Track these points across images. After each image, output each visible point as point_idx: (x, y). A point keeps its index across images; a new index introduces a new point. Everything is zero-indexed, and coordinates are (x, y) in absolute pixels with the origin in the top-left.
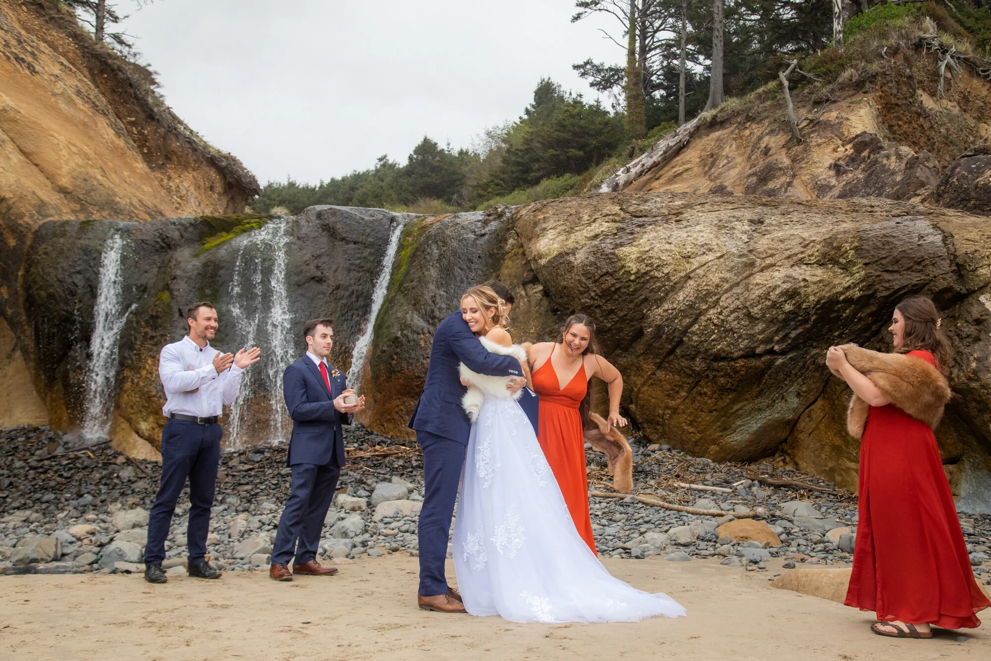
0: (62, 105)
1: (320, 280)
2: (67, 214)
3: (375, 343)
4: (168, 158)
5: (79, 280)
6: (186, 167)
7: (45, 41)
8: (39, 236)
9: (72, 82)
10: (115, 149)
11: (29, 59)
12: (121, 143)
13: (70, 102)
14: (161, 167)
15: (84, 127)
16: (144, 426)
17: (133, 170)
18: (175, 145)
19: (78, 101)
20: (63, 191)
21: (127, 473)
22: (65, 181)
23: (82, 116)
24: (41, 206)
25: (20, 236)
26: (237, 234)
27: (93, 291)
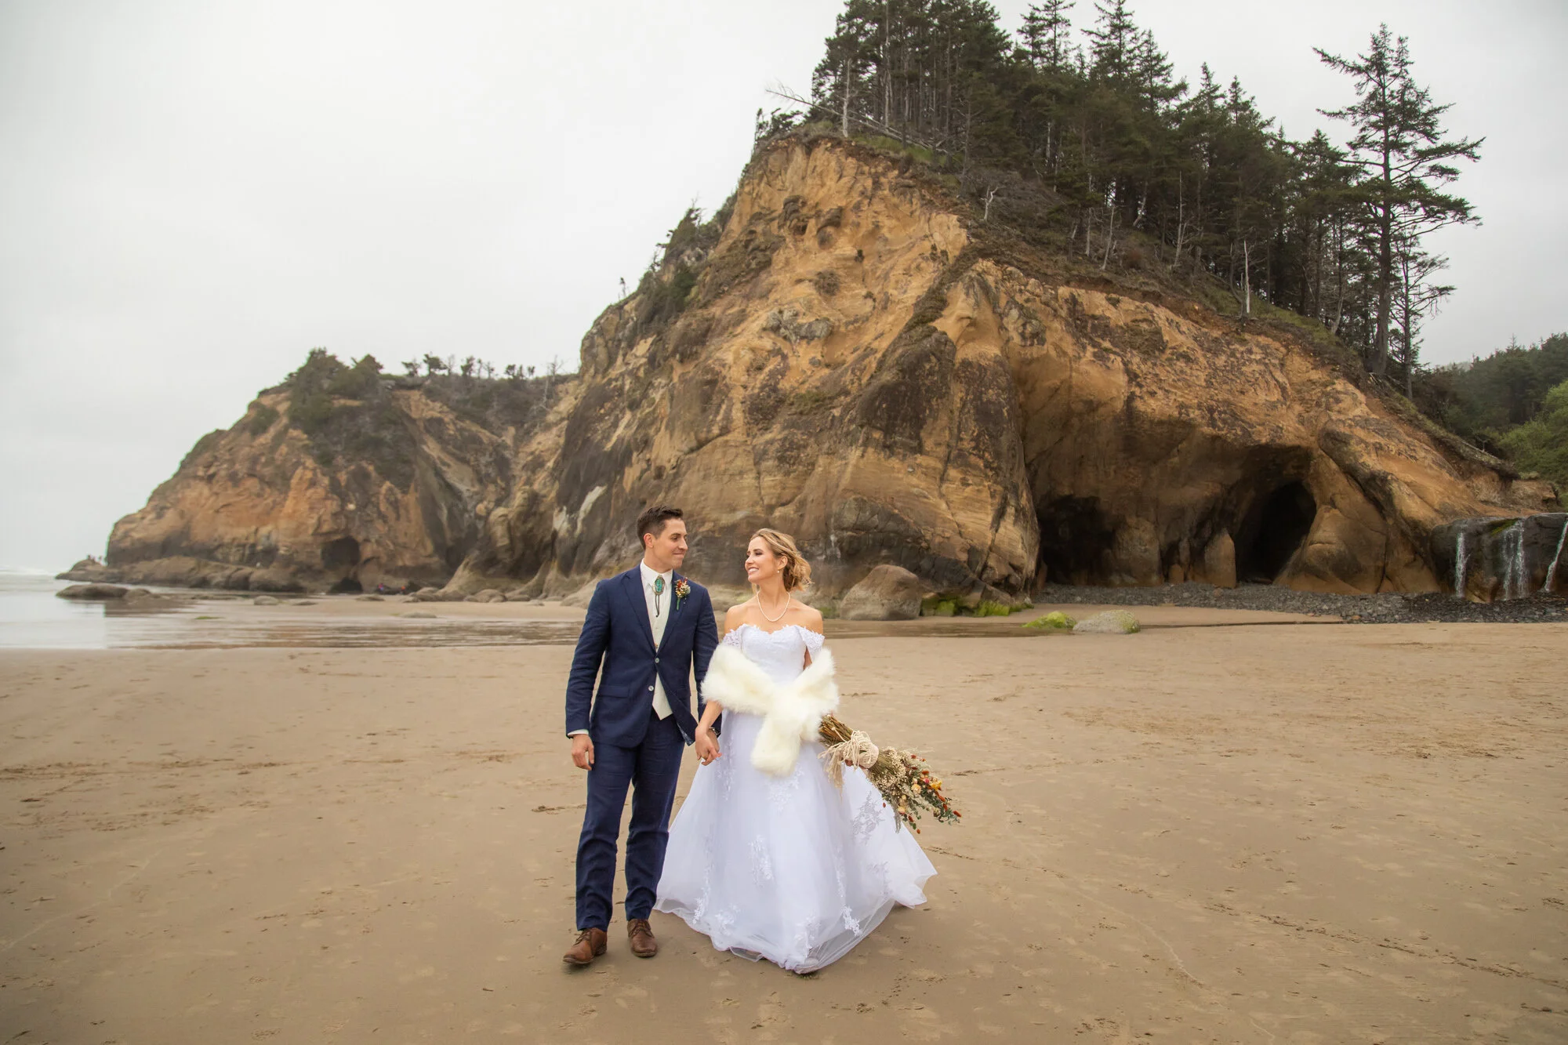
0: (1429, 471)
1: (1536, 543)
2: (1441, 522)
3: (1557, 565)
4: (1471, 473)
5: (1450, 548)
6: (1479, 474)
7: (1416, 439)
8: (1435, 532)
9: (1430, 456)
10: (1450, 482)
11: (1414, 454)
12: (1452, 479)
13: (1431, 467)
14: (1468, 478)
15: (1438, 478)
16: (1477, 593)
17: (1458, 490)
18: (1474, 466)
19: (1434, 466)
20: (1436, 511)
21: (1473, 606)
22: (1437, 507)
23: (1437, 473)
24: (1432, 521)
25: (1427, 533)
26: (1505, 528)
27: (1455, 551)
